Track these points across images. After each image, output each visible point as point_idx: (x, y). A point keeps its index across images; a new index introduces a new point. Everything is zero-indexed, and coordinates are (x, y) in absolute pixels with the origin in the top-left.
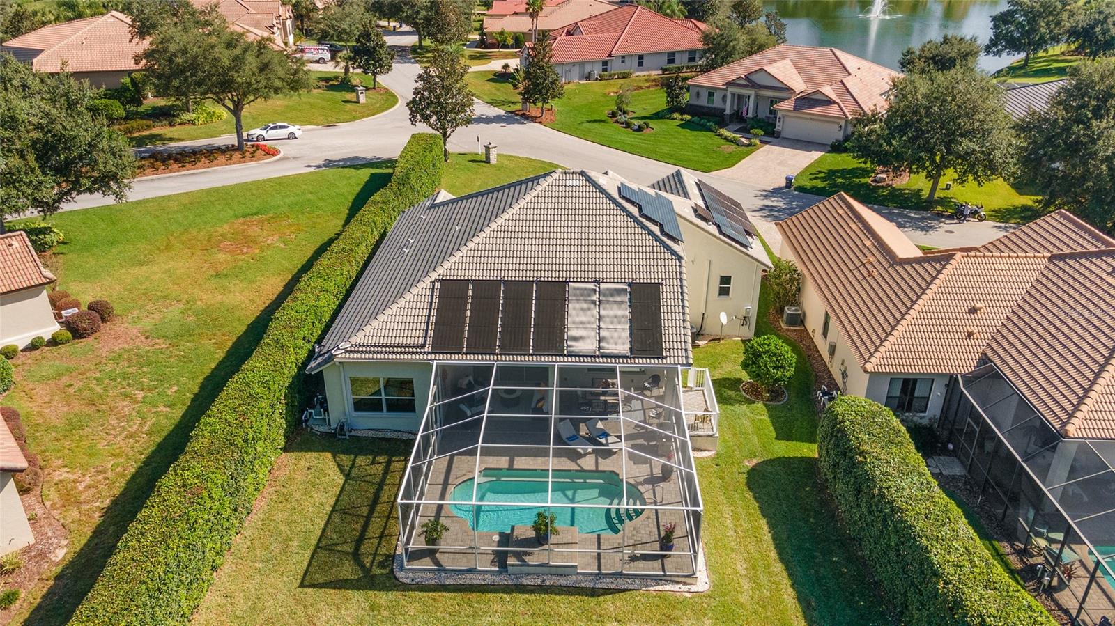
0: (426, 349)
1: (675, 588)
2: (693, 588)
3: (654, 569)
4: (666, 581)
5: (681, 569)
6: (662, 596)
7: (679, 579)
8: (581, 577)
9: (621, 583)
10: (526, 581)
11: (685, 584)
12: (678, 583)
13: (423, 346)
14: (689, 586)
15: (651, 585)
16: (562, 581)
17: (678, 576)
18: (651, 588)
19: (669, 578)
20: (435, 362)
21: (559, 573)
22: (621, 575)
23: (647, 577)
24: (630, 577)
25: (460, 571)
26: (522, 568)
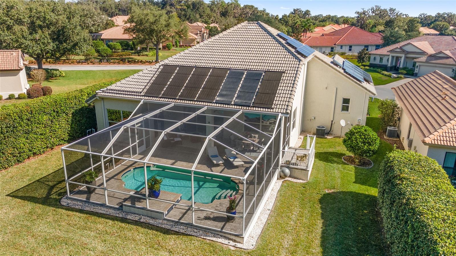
0: (142, 94)
1: (226, 242)
2: (239, 245)
3: (216, 226)
4: (221, 236)
5: (235, 231)
6: (212, 245)
7: (232, 237)
8: (165, 222)
9: (189, 231)
10: (129, 217)
11: (235, 241)
12: (230, 239)
13: (141, 92)
14: (236, 243)
15: (209, 236)
16: (151, 221)
17: (230, 234)
18: (208, 238)
19: (224, 235)
20: (143, 100)
21: (153, 216)
22: (191, 226)
23: (209, 231)
24: (197, 228)
25: (97, 204)
26: (131, 208)
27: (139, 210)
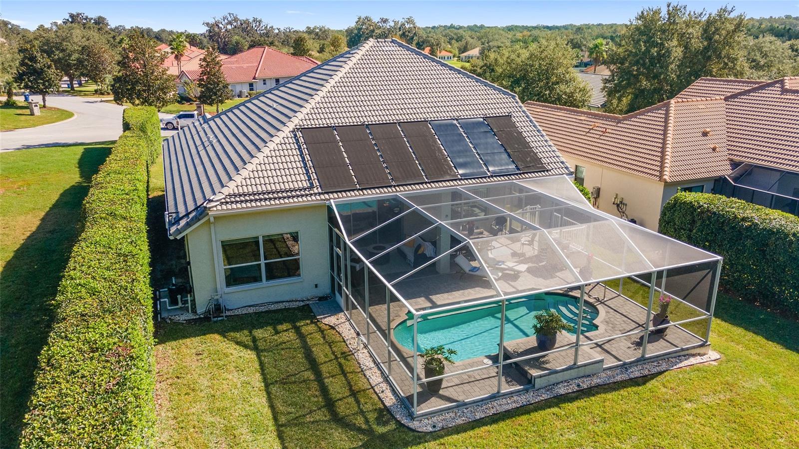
0: (316, 191)
4: (686, 355)
5: (690, 341)
6: (696, 370)
7: (694, 351)
8: (611, 372)
9: (651, 368)
10: (562, 390)
11: (701, 355)
12: (693, 355)
13: (311, 188)
15: (677, 363)
16: (596, 381)
17: (694, 348)
20: (332, 200)
21: (587, 373)
22: (644, 360)
23: (667, 356)
24: (652, 360)
25: (482, 400)
26: (550, 377)
27: (565, 372)
